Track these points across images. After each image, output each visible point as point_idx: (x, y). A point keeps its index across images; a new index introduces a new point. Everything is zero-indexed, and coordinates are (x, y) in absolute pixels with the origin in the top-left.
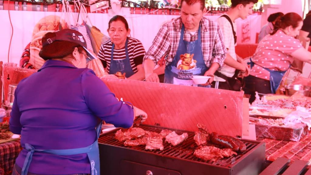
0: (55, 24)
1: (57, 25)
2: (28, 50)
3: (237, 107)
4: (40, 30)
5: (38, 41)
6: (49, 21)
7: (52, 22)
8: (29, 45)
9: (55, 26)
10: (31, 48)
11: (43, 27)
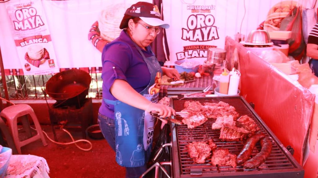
0: (291, 7)
1: (293, 8)
2: (262, 26)
3: (302, 112)
4: (276, 11)
5: (272, 20)
6: (285, 5)
7: (288, 6)
8: (263, 22)
9: (291, 9)
10: (265, 25)
11: (278, 9)
